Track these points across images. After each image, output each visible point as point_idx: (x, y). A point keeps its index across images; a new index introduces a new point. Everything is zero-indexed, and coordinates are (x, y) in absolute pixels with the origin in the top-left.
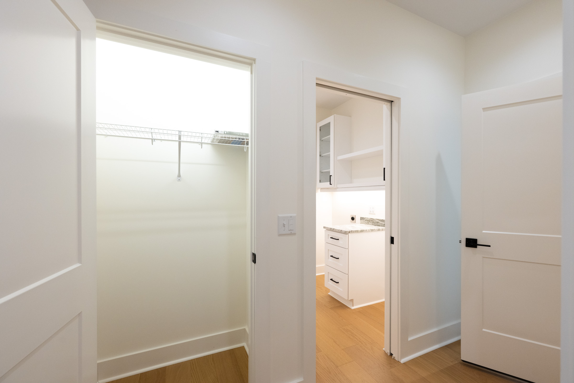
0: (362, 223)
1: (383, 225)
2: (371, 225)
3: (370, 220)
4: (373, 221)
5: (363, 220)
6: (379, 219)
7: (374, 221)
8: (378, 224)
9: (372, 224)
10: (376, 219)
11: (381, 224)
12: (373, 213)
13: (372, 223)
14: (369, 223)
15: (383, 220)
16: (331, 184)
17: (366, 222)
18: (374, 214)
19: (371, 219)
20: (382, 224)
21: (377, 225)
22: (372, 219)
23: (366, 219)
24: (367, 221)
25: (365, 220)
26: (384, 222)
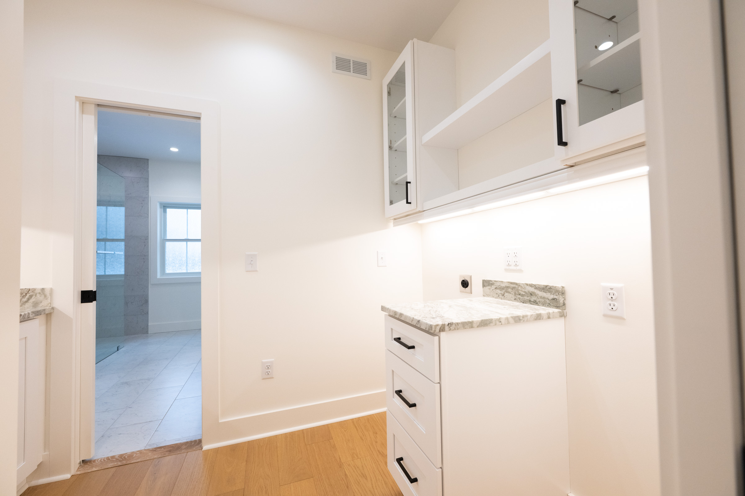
0: (488, 295)
1: (548, 301)
2: (511, 300)
3: (508, 287)
4: (518, 290)
5: (489, 287)
6: (535, 285)
7: (520, 288)
8: (533, 299)
9: (514, 297)
10: (527, 285)
11: (541, 297)
12: (515, 268)
13: (515, 294)
14: (506, 294)
15: (547, 286)
16: (409, 201)
17: (499, 291)
18: (520, 271)
19: (511, 283)
20: (544, 298)
21: (530, 301)
22: (514, 286)
23: (498, 284)
24: (501, 288)
25: (496, 288)
26: (550, 292)
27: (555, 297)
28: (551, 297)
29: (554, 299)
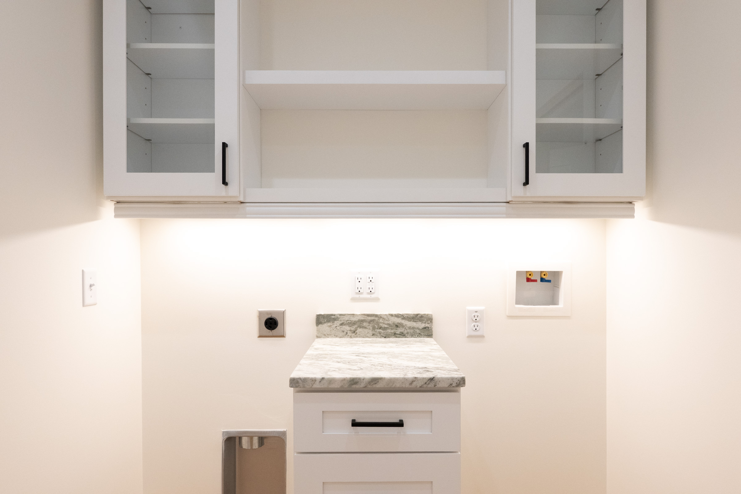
0: (326, 336)
1: (418, 331)
2: (368, 337)
3: (362, 321)
4: (378, 323)
5: (329, 324)
6: (402, 315)
7: (381, 321)
8: (399, 331)
9: (371, 333)
10: (392, 315)
11: (410, 328)
12: (369, 296)
13: (374, 328)
14: (359, 330)
15: (417, 315)
16: (226, 181)
17: (347, 328)
18: (377, 299)
19: (368, 315)
20: (413, 328)
21: (395, 334)
22: (373, 318)
23: (346, 318)
24: (351, 324)
25: (342, 324)
26: (420, 321)
27: (427, 325)
28: (423, 325)
29: (425, 328)
